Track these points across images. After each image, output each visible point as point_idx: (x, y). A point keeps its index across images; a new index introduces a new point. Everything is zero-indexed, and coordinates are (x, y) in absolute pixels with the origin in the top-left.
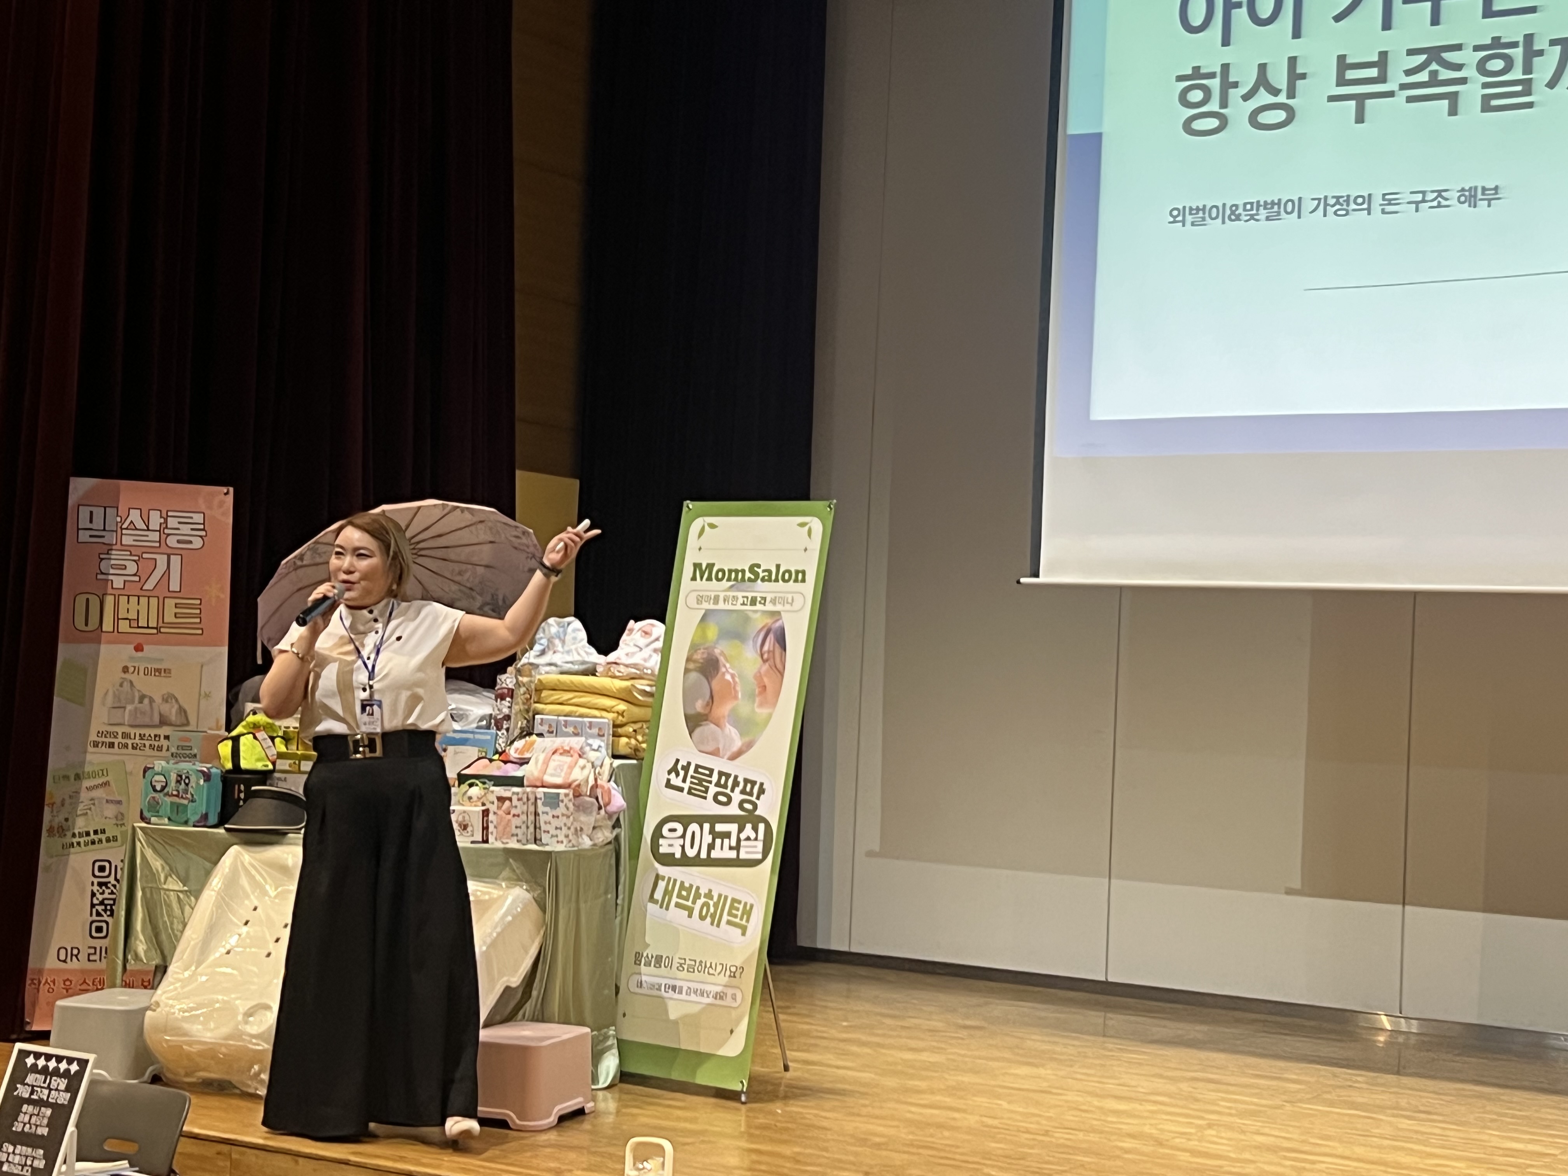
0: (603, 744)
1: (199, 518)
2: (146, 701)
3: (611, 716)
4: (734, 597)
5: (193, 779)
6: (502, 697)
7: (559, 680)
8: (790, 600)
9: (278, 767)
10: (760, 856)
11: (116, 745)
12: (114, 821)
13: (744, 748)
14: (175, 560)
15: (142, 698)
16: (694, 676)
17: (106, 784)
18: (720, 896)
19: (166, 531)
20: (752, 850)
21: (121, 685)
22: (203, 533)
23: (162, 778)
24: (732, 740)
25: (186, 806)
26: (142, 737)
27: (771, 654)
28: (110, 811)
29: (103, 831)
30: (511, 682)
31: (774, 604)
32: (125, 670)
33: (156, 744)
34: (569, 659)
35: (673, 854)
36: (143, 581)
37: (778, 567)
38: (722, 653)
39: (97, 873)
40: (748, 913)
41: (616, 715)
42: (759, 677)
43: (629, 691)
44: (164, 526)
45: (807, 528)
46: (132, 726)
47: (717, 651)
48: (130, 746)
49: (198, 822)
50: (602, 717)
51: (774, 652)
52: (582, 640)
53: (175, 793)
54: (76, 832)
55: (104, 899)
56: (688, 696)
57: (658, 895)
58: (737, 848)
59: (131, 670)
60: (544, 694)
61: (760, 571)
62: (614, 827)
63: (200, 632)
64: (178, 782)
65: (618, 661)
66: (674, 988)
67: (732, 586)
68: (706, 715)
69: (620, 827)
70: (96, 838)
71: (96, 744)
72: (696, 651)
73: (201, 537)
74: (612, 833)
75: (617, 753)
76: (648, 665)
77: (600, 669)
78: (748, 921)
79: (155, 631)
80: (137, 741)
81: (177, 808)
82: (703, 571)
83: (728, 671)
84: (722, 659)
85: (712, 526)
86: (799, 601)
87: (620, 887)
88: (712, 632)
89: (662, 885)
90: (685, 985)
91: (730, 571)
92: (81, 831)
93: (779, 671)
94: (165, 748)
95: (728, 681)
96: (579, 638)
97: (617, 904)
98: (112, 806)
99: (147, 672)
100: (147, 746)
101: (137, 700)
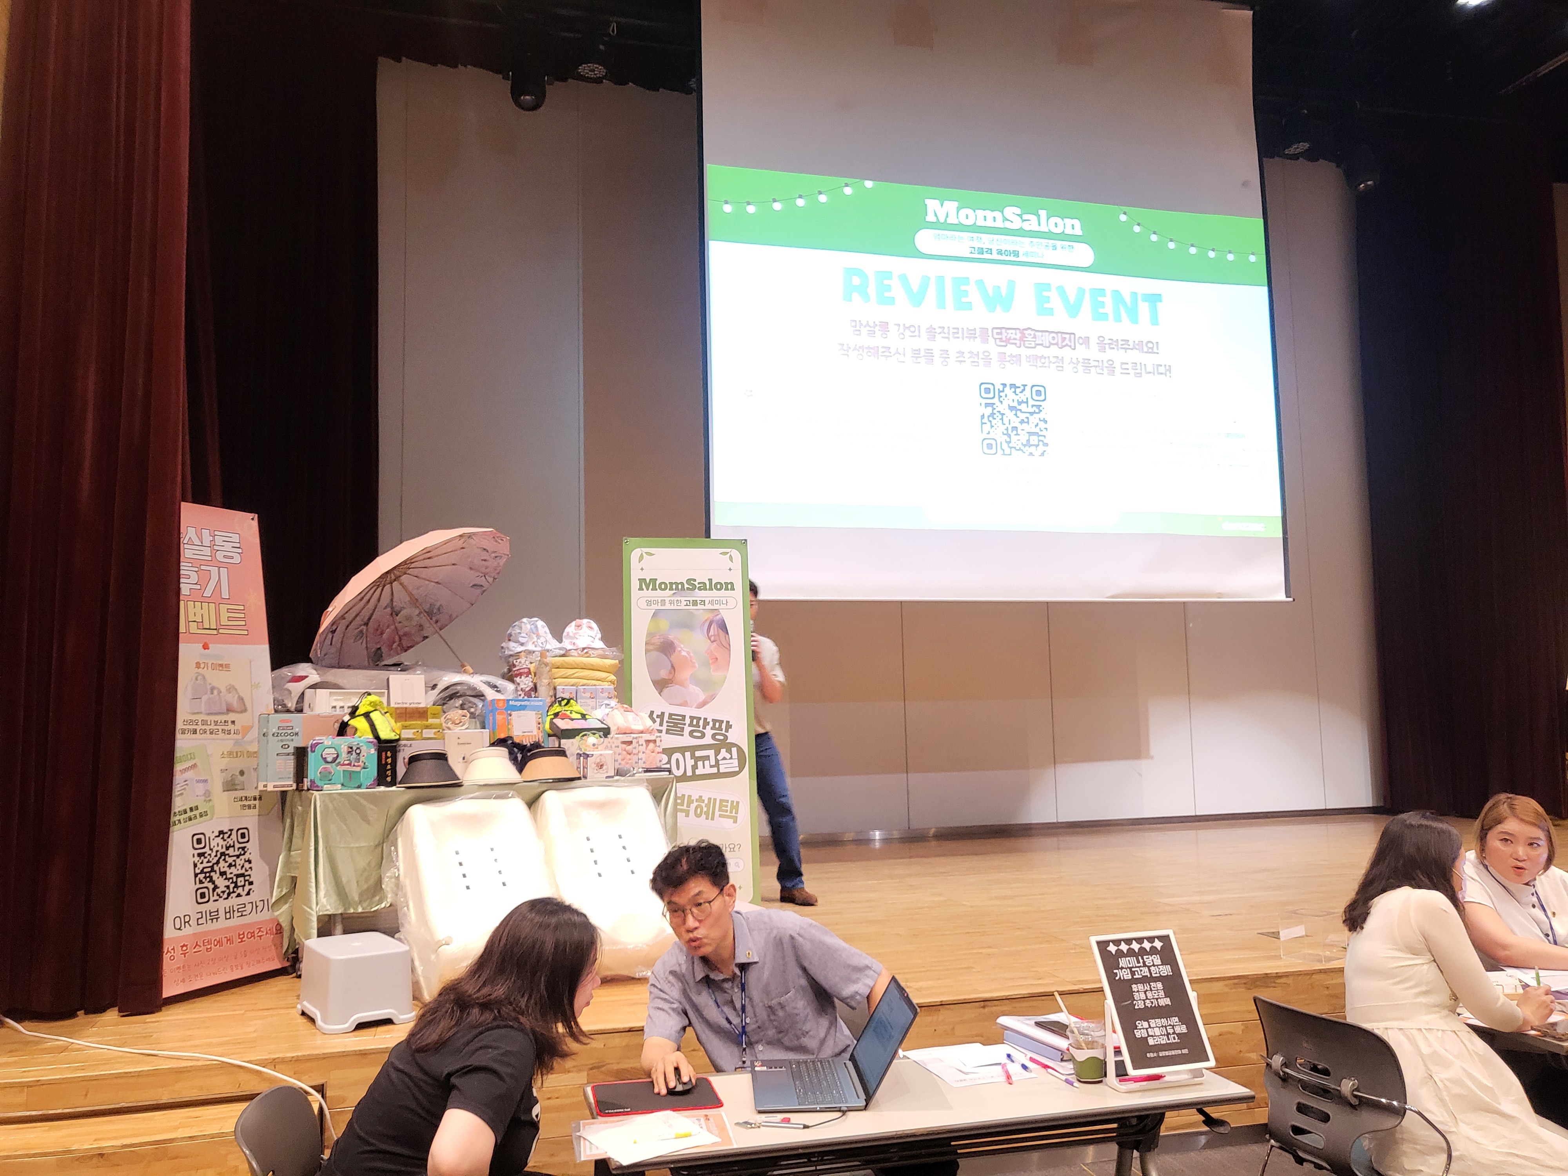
2: (215, 692)
11: (198, 731)
12: (203, 798)
13: (708, 700)
14: (224, 572)
15: (213, 689)
16: (654, 654)
17: (195, 766)
19: (215, 548)
21: (196, 679)
22: (240, 550)
24: (697, 694)
26: (216, 723)
27: (717, 637)
28: (200, 789)
29: (197, 808)
32: (198, 665)
33: (226, 728)
36: (203, 588)
38: (676, 637)
39: (196, 846)
42: (710, 652)
44: (213, 543)
46: (209, 714)
47: (671, 637)
48: (208, 732)
51: (718, 635)
54: (177, 811)
55: (204, 868)
56: (652, 668)
59: (202, 666)
63: (247, 632)
68: (671, 679)
70: (192, 814)
71: (183, 733)
73: (239, 553)
79: (215, 632)
80: (213, 727)
83: (683, 649)
84: (676, 642)
88: (664, 624)
92: (180, 809)
93: (726, 648)
94: (232, 732)
95: (685, 656)
98: (201, 785)
99: (214, 667)
100: (220, 730)
101: (209, 692)
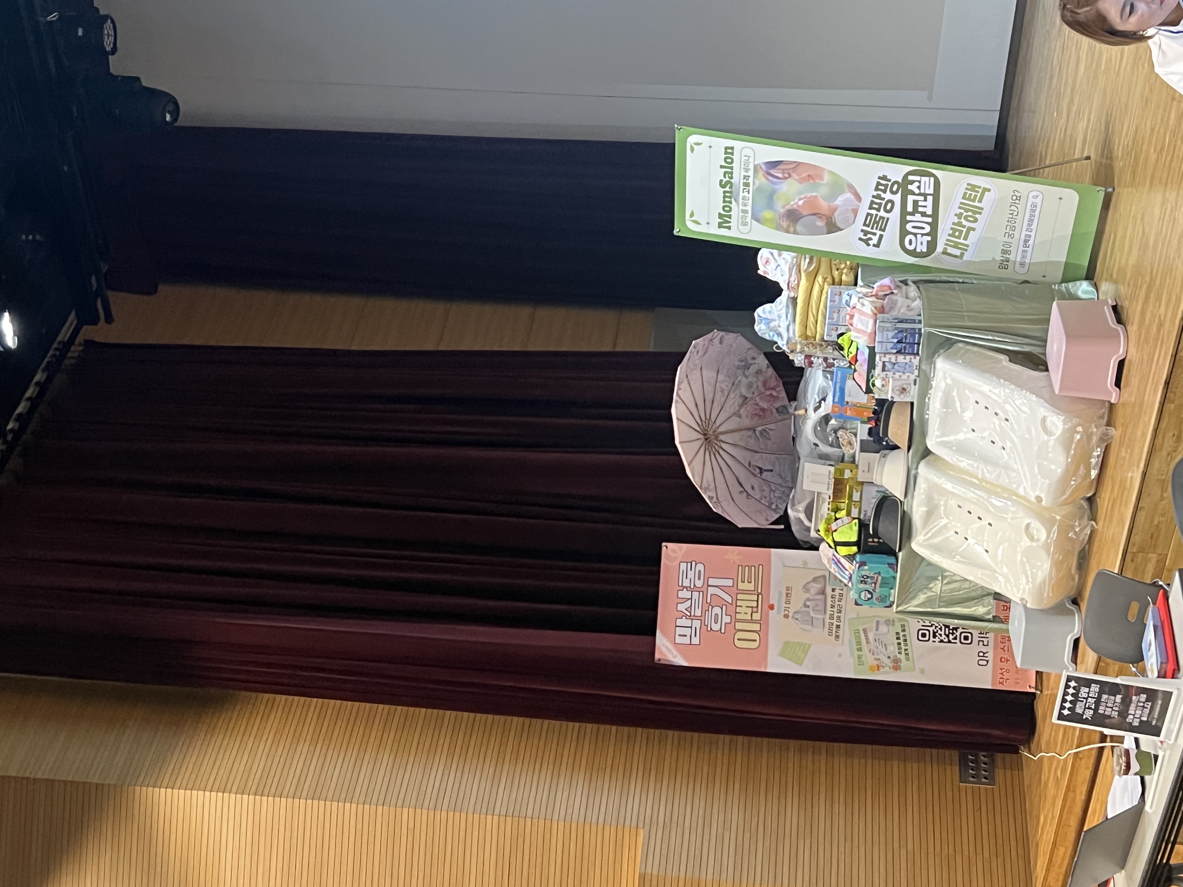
0: (847, 293)
1: (683, 566)
2: (808, 603)
3: (826, 286)
4: (743, 199)
5: (863, 573)
6: (811, 364)
7: (800, 324)
8: (747, 158)
9: (857, 516)
10: (932, 179)
11: (838, 624)
12: (891, 627)
13: (853, 191)
14: (712, 582)
15: (806, 606)
16: (799, 228)
17: (865, 631)
18: (960, 208)
19: (692, 587)
20: (927, 185)
21: (797, 619)
22: (694, 563)
23: (863, 594)
24: (846, 199)
25: (883, 578)
26: (833, 606)
27: (786, 171)
28: (883, 628)
29: (898, 633)
30: (800, 357)
31: (749, 169)
32: (786, 616)
33: (837, 597)
34: (784, 316)
35: (928, 241)
36: (725, 603)
37: (722, 167)
38: (783, 207)
39: (927, 638)
40: (973, 187)
41: (826, 283)
42: (801, 181)
43: (808, 274)
44: (689, 589)
45: (695, 146)
46: (825, 612)
47: (782, 211)
48: (839, 614)
49: (893, 569)
50: (827, 293)
51: (783, 170)
52: (771, 307)
53: (873, 585)
54: (898, 651)
55: (945, 634)
56: (813, 231)
57: (957, 252)
58: (925, 195)
59: (786, 612)
60: (809, 333)
61: (725, 180)
62: (907, 284)
63: (761, 566)
64: (866, 583)
65: (787, 282)
66: (1026, 241)
67: (735, 201)
68: (827, 218)
69: (907, 280)
70: (902, 638)
71: (837, 637)
72: (782, 226)
73: (696, 565)
74: (911, 286)
75: (853, 282)
76: (790, 261)
77: (792, 294)
78: (980, 187)
79: (760, 596)
80: (835, 610)
81: (884, 584)
82: (724, 221)
83: (797, 202)
84: (788, 207)
85: (692, 215)
86: (747, 152)
87: (951, 280)
88: (768, 214)
89: (950, 250)
90: (1024, 233)
91: (724, 202)
92: (897, 648)
93: (798, 165)
94: (841, 592)
95: (803, 203)
96: (769, 309)
97: (963, 283)
98: (881, 627)
99: (788, 602)
100: (839, 603)
101: (807, 609)
